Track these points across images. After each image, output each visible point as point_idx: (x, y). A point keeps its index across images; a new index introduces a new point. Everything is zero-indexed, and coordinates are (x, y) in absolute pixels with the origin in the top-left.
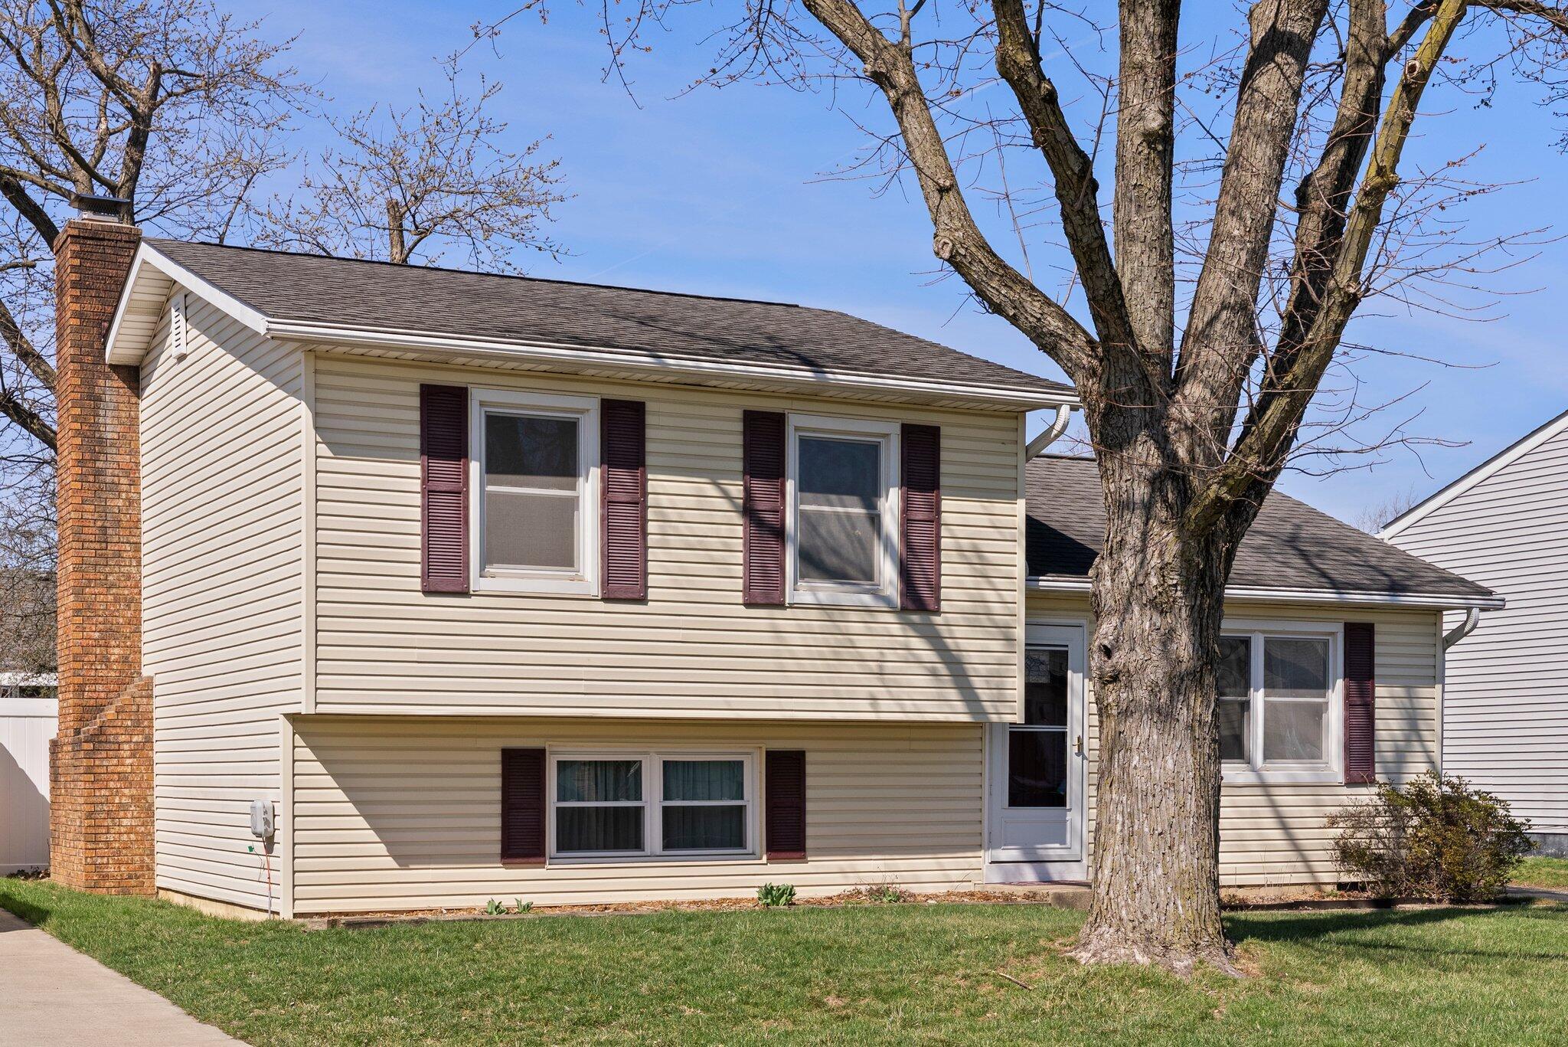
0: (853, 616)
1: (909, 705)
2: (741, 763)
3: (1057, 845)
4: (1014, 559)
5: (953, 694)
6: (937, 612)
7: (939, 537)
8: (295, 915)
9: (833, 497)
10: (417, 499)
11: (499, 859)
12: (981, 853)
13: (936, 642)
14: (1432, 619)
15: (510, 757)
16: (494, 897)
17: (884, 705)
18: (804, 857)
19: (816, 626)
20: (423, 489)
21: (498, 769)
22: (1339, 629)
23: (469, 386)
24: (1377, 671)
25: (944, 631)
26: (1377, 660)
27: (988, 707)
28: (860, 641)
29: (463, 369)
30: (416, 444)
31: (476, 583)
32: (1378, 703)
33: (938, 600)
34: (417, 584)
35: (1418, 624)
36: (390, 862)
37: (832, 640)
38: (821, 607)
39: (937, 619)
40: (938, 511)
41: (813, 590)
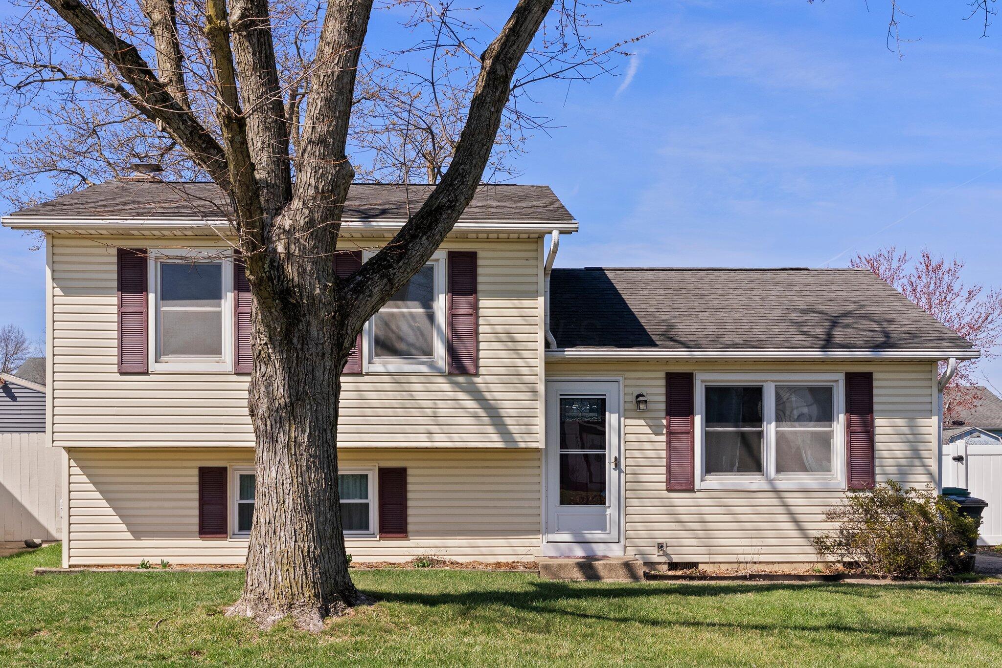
0: (413, 379)
1: (456, 437)
2: (367, 475)
3: (600, 532)
4: (536, 337)
5: (490, 429)
6: (477, 375)
7: (477, 325)
8: (70, 566)
9: (400, 303)
10: (115, 318)
11: (198, 534)
12: (540, 536)
13: (477, 395)
14: (928, 368)
15: (204, 472)
16: (145, 558)
17: (437, 437)
18: (407, 536)
19: (387, 386)
20: (119, 311)
21: (196, 480)
22: (841, 378)
23: (148, 248)
24: (876, 407)
25: (482, 387)
26: (875, 399)
27: (517, 437)
28: (417, 395)
29: (145, 238)
30: (115, 284)
31: (153, 366)
32: (877, 430)
33: (477, 367)
34: (115, 368)
35: (916, 372)
36: (129, 535)
37: (397, 395)
38: (390, 374)
39: (476, 380)
40: (475, 307)
41: (384, 364)
